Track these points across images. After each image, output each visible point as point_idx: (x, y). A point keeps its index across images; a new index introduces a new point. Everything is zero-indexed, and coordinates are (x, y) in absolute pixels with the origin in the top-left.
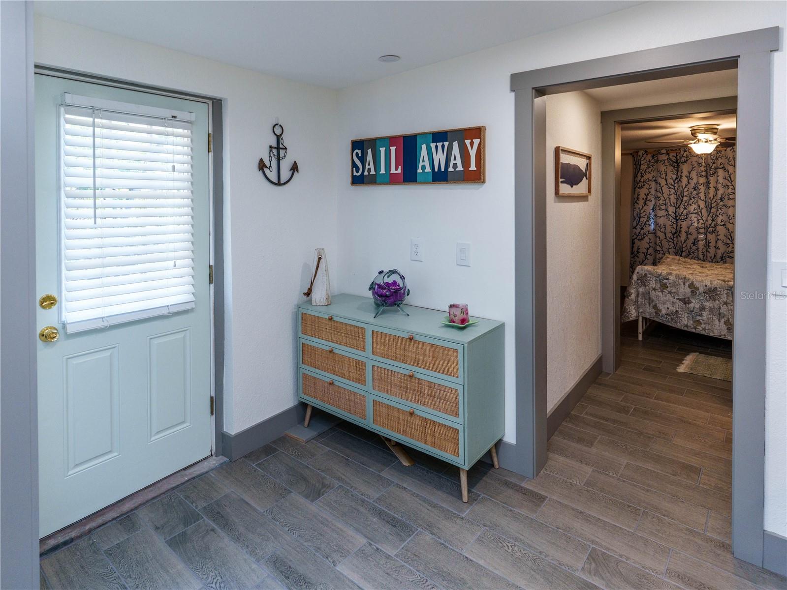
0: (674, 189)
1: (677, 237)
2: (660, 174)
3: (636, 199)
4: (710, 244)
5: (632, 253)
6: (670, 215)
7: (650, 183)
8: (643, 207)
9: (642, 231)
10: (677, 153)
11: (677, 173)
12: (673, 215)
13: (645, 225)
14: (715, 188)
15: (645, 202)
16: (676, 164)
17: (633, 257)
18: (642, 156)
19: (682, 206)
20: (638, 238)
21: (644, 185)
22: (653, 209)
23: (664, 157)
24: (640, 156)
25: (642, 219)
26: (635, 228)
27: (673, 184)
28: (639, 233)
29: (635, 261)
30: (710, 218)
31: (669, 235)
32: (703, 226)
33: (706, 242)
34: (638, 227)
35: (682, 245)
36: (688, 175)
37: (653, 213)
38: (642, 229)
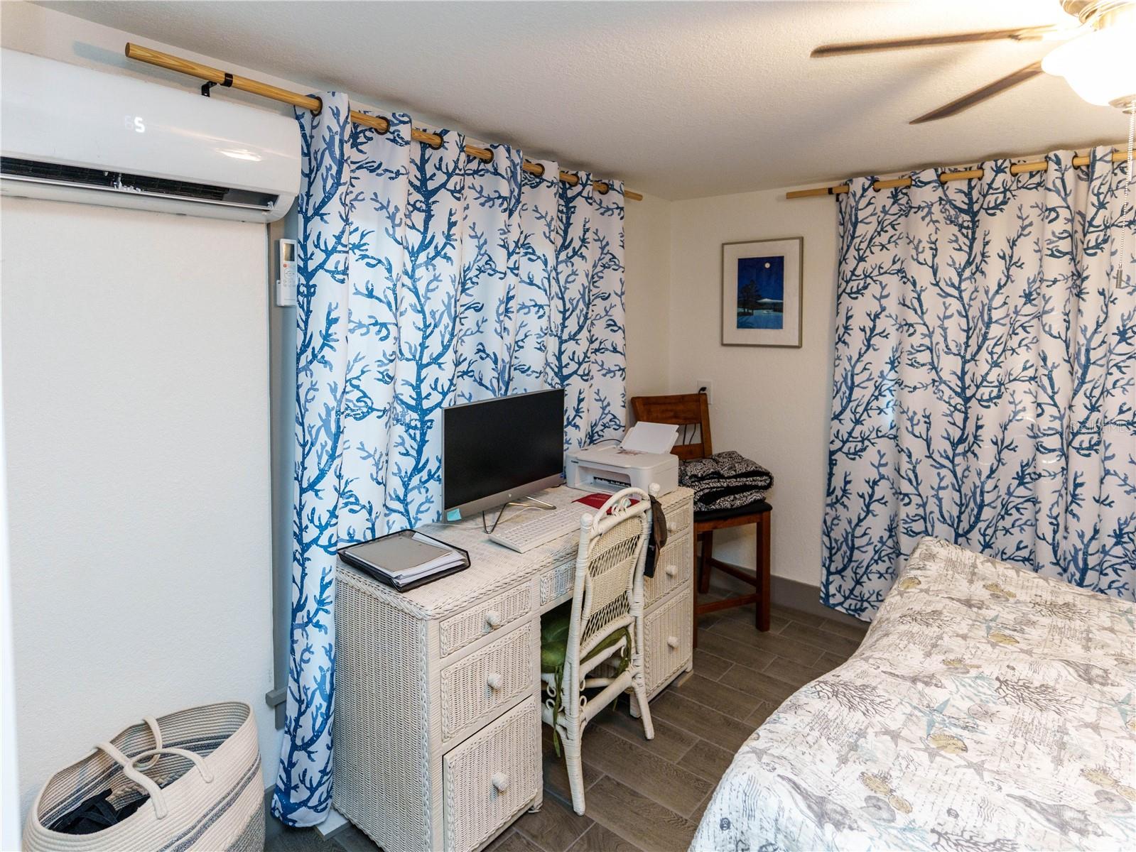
0: (961, 299)
1: (964, 454)
2: (916, 248)
3: (841, 331)
4: (1079, 491)
5: (829, 494)
6: (945, 383)
7: (884, 279)
8: (860, 355)
9: (859, 428)
10: (970, 180)
11: (971, 248)
12: (954, 382)
13: (866, 410)
14: (1102, 293)
15: (869, 340)
16: (967, 218)
17: (831, 505)
18: (862, 196)
19: (984, 355)
20: (845, 449)
21: (865, 288)
22: (892, 363)
24: (854, 195)
25: (857, 393)
26: (836, 417)
27: (956, 280)
28: (850, 434)
29: (837, 518)
30: (1081, 400)
31: (940, 445)
32: (1056, 425)
33: (1066, 481)
34: (848, 415)
35: (983, 483)
36: (1008, 252)
37: (892, 375)
38: (858, 422)
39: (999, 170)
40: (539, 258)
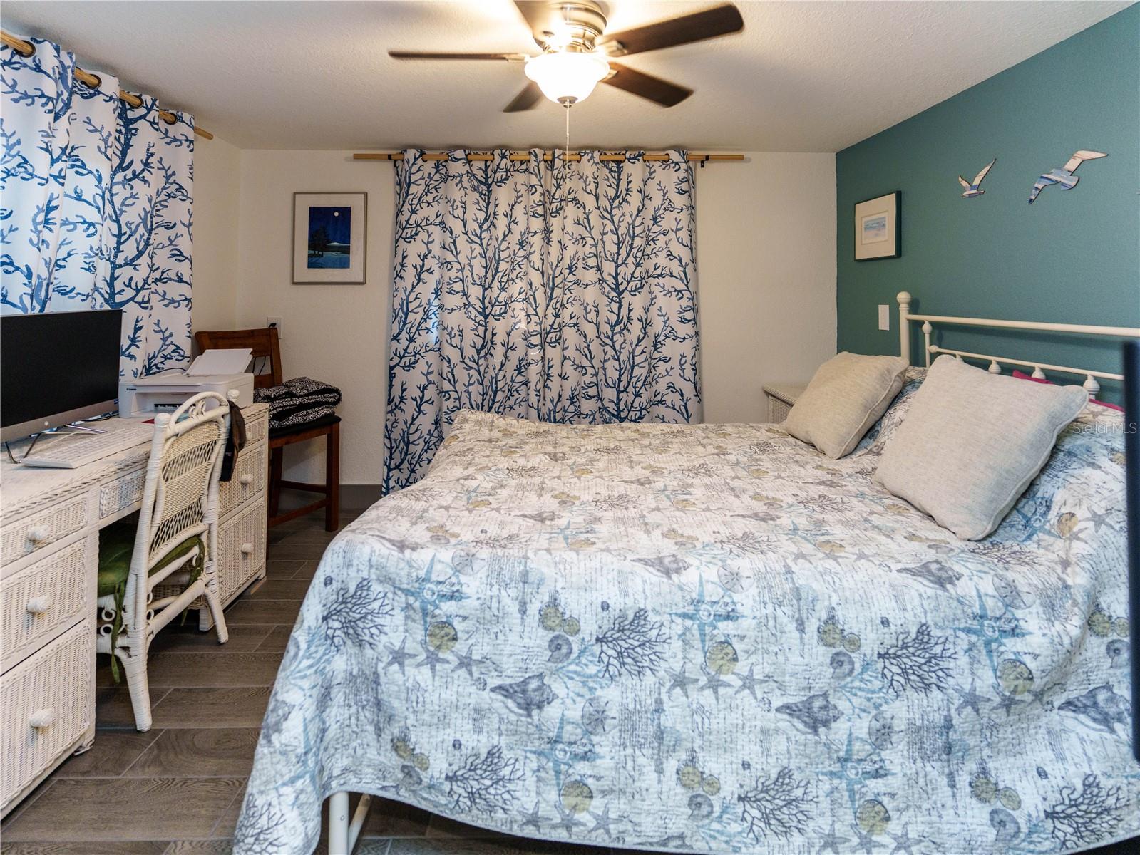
0: (481, 245)
1: (485, 356)
2: (452, 206)
3: (399, 268)
4: (551, 371)
5: (389, 402)
7: (430, 228)
8: (413, 287)
9: (412, 345)
10: (486, 161)
11: (487, 209)
12: (478, 305)
13: (417, 330)
14: (560, 242)
15: (419, 275)
16: (485, 188)
17: (391, 412)
18: (414, 163)
19: (496, 283)
20: (402, 364)
21: (417, 234)
22: (436, 293)
23: (458, 168)
24: (408, 162)
25: (411, 317)
26: (395, 338)
27: (478, 232)
28: (405, 350)
29: (396, 421)
30: (550, 310)
31: (470, 352)
32: (538, 328)
33: (543, 367)
34: (404, 335)
35: (497, 375)
36: (509, 212)
37: (436, 302)
38: (411, 340)
39: (503, 157)
40: (90, 172)
